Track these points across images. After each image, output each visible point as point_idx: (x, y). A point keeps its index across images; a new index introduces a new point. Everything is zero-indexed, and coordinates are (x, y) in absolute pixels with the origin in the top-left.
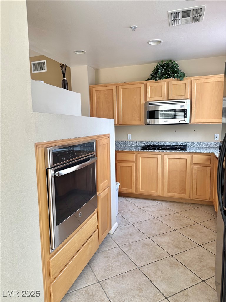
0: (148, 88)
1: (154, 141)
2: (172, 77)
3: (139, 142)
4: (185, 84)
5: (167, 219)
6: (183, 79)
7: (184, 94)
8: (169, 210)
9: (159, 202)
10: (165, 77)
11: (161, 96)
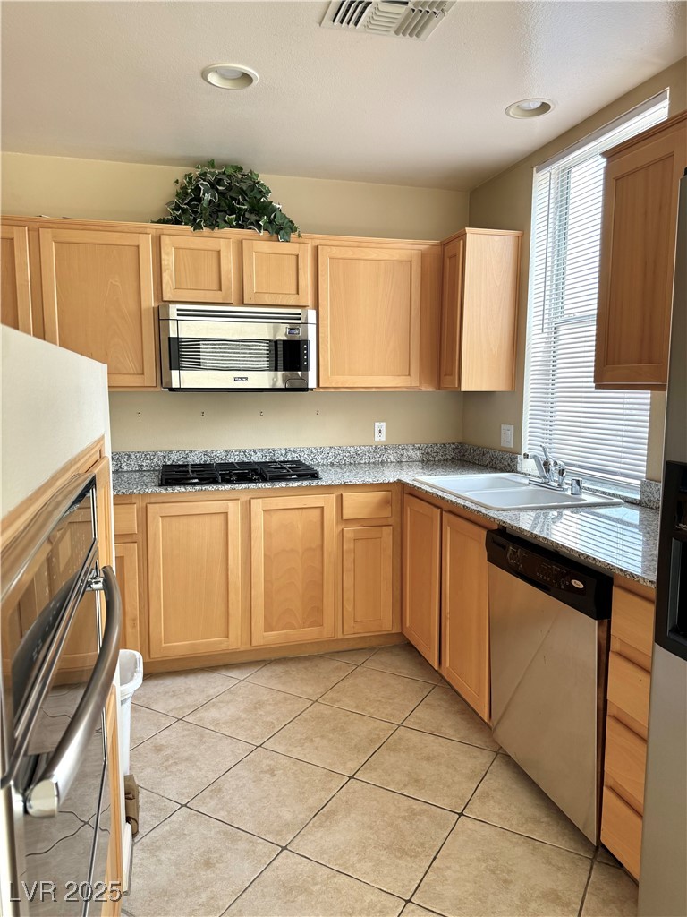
0: (168, 254)
1: (187, 449)
2: (252, 224)
3: (129, 456)
4: (297, 256)
5: (299, 736)
6: (289, 237)
7: (295, 292)
8: (286, 699)
9: (234, 674)
10: (225, 221)
11: (215, 286)
